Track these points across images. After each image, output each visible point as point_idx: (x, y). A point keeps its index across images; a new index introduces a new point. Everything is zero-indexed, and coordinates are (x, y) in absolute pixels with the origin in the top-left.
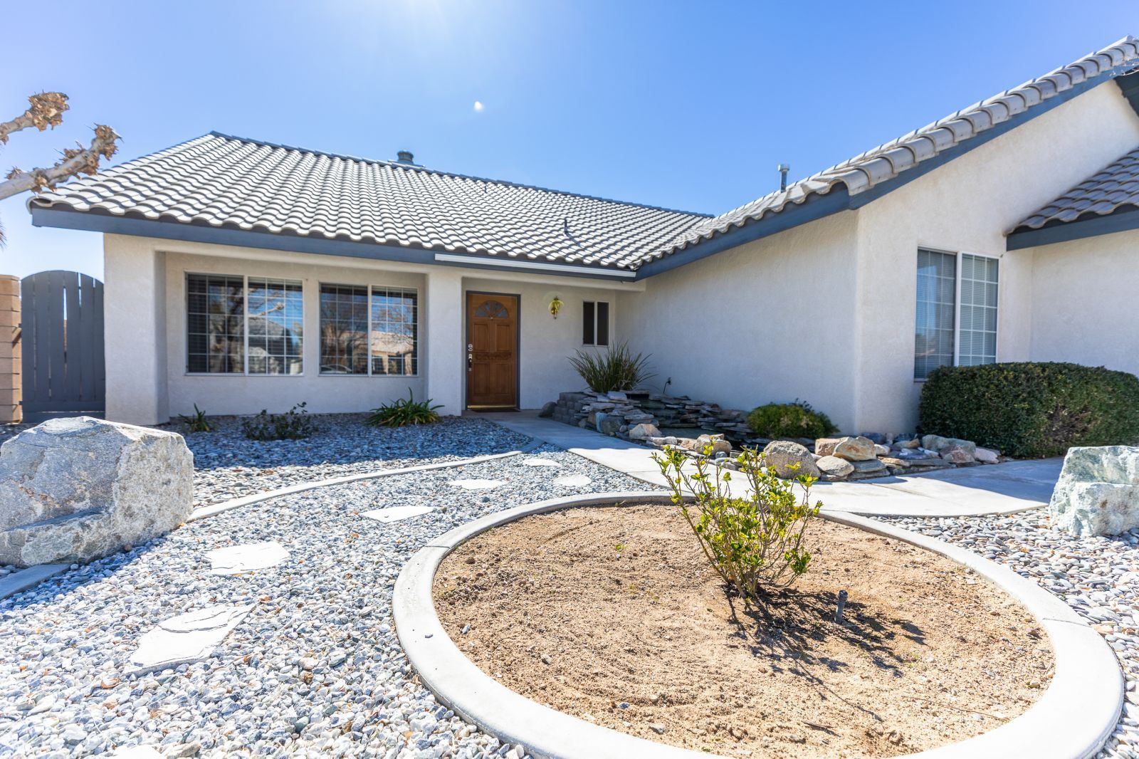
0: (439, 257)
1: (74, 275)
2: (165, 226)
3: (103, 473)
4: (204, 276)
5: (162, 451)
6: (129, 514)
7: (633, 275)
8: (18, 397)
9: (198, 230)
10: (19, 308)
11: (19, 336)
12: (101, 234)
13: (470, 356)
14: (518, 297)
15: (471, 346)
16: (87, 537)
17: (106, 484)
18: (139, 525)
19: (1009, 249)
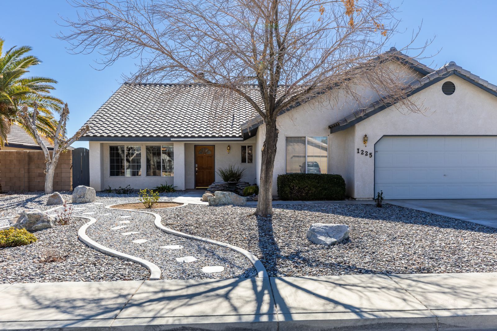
0: (172, 139)
1: (83, 149)
2: (102, 138)
3: (84, 192)
4: (114, 146)
5: (91, 190)
6: (87, 198)
7: (242, 139)
8: (72, 184)
9: (109, 138)
10: (72, 159)
11: (72, 166)
12: (89, 142)
13: (197, 169)
14: (215, 145)
15: (197, 165)
16: (83, 200)
17: (84, 194)
18: (88, 200)
19: (331, 133)
